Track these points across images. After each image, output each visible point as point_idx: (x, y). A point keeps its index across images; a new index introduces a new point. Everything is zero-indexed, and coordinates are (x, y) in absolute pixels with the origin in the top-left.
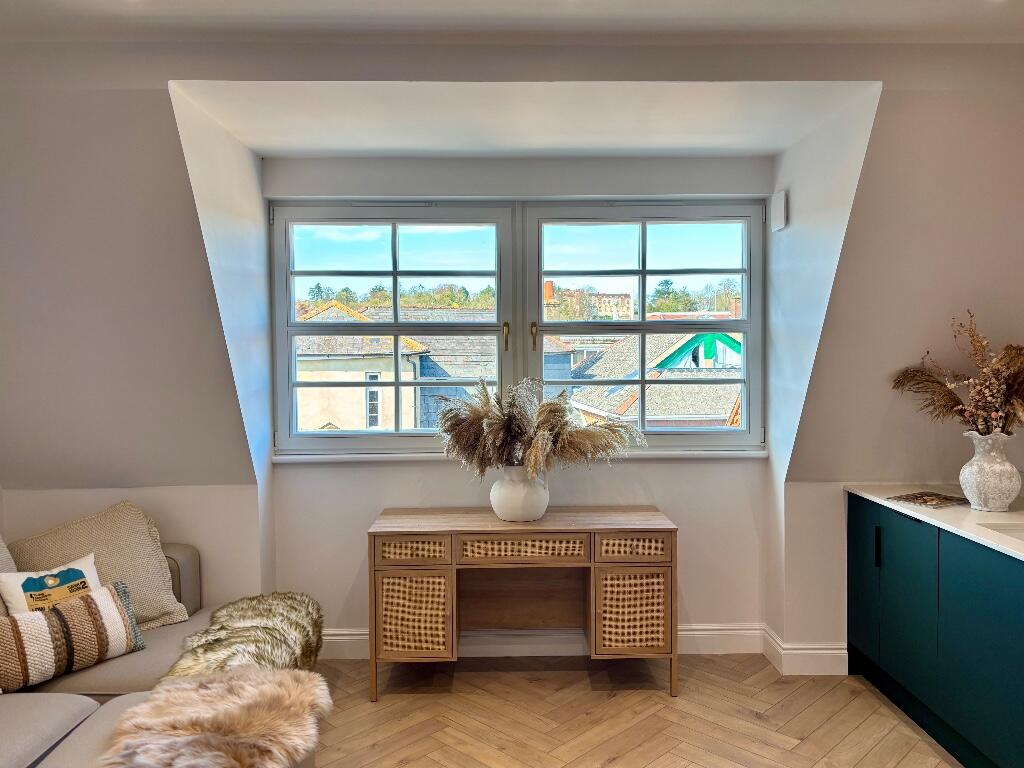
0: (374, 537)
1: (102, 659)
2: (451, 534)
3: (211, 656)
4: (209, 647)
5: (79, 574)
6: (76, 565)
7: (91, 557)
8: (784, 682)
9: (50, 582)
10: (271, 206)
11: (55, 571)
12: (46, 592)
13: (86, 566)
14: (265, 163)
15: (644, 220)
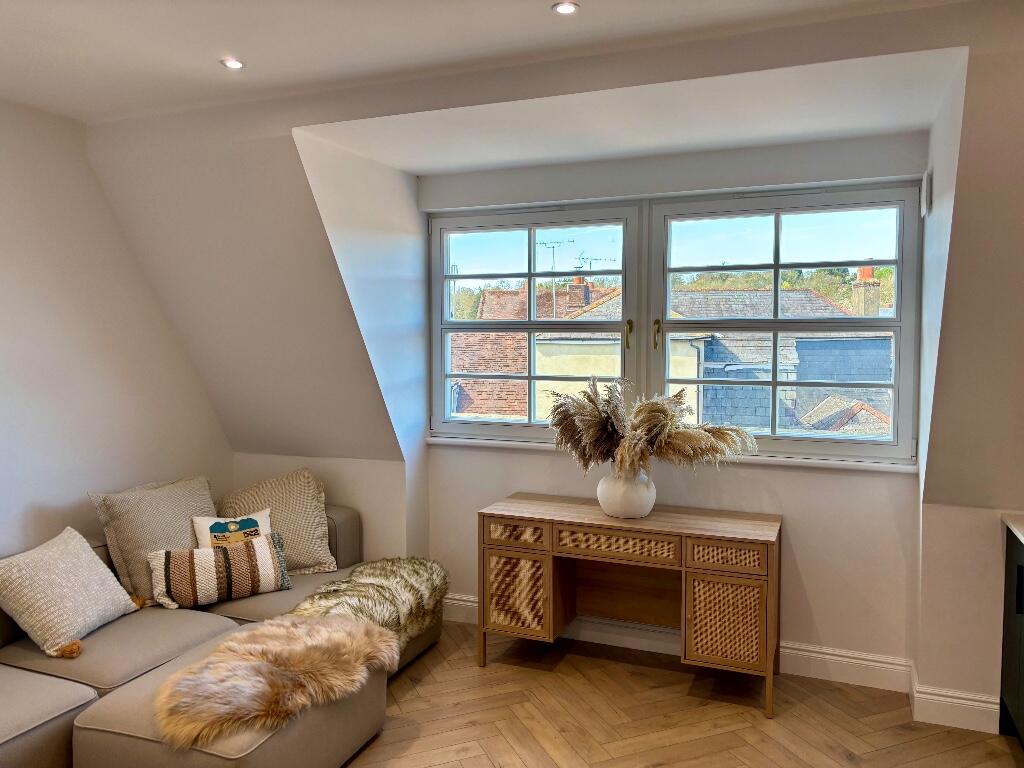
0: (482, 516)
1: (255, 592)
2: (552, 522)
3: (324, 603)
4: (326, 595)
5: (254, 523)
6: (253, 516)
7: (267, 511)
8: (912, 727)
9: (232, 527)
10: (429, 219)
11: (238, 519)
12: (227, 534)
13: (263, 519)
14: (419, 182)
15: (777, 211)
